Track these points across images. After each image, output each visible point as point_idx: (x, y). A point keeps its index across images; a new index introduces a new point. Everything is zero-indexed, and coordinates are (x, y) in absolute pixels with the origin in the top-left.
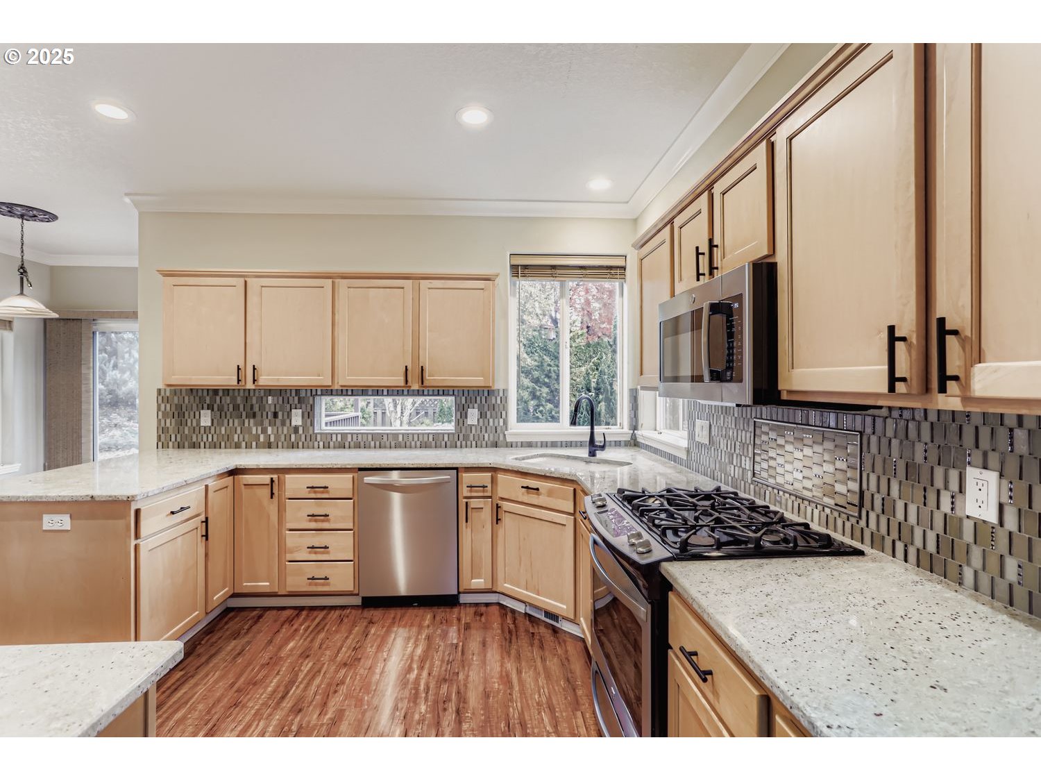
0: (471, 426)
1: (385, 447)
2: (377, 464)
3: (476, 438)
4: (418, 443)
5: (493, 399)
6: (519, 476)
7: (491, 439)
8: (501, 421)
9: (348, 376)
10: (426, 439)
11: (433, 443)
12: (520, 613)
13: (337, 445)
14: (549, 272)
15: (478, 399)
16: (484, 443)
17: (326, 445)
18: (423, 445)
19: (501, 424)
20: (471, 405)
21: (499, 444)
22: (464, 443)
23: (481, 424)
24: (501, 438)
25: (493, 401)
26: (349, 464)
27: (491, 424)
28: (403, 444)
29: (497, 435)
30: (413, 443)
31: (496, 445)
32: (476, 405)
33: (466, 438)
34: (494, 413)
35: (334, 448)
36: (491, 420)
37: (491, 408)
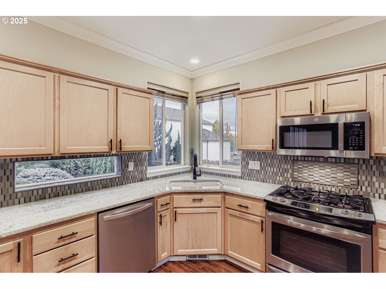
0: (130, 172)
1: (78, 192)
2: (112, 206)
3: (133, 178)
4: (101, 186)
5: (141, 156)
6: (187, 194)
7: (140, 177)
8: (144, 167)
9: (67, 147)
10: (105, 183)
11: (110, 184)
12: (184, 261)
13: (38, 197)
14: (162, 94)
15: (134, 156)
16: (136, 180)
17: (28, 199)
18: (104, 186)
19: (144, 169)
20: (130, 160)
21: (143, 179)
22: (127, 182)
23: (135, 170)
24: (144, 176)
25: (141, 157)
26: (93, 211)
27: (140, 169)
28: (91, 188)
29: (142, 175)
30: (98, 187)
31: (142, 180)
32: (133, 160)
33: (128, 179)
34: (141, 163)
35: (35, 200)
36: (140, 167)
37: (140, 161)
